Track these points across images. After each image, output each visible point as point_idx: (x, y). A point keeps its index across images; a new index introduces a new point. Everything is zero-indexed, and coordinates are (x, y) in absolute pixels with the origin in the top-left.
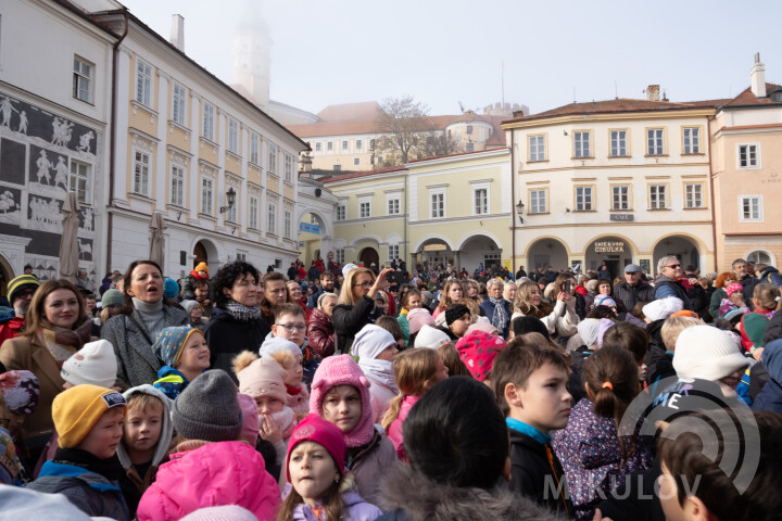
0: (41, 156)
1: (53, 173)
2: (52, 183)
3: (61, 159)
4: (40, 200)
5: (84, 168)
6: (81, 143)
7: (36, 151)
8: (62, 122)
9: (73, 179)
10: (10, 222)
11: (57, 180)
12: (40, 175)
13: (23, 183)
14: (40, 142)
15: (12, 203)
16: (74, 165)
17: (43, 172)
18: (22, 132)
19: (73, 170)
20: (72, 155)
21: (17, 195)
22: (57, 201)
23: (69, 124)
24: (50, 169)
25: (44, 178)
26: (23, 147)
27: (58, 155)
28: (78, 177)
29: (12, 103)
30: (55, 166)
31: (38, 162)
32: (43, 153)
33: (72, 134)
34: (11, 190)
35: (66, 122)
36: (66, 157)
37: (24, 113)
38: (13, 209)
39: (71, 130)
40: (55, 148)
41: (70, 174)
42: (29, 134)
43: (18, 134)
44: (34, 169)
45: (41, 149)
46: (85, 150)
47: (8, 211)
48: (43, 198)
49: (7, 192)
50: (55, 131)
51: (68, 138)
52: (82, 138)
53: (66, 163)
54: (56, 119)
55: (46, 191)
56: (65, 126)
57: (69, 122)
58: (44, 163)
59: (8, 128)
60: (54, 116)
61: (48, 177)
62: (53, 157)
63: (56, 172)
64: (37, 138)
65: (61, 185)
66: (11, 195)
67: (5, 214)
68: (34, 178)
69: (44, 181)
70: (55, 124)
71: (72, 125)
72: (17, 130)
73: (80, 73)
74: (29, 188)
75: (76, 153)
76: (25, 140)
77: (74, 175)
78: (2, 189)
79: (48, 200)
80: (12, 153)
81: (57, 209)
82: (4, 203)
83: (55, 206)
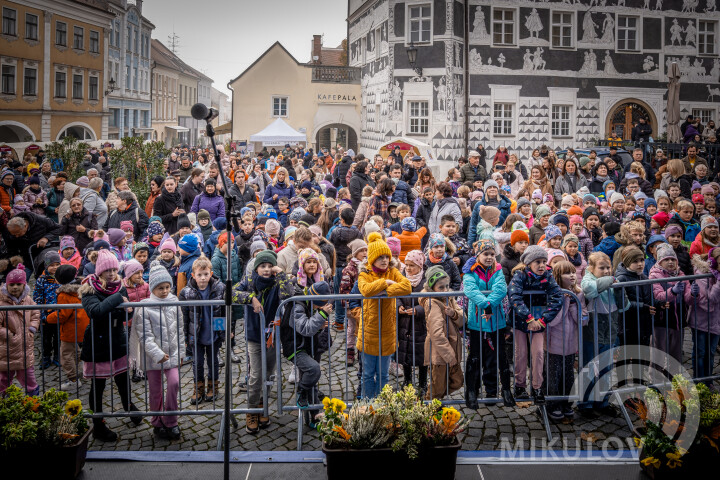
0: (673, 24)
1: (684, 35)
2: (684, 43)
3: (690, 22)
4: (674, 59)
5: (711, 25)
6: (708, 5)
9: (701, 37)
10: (651, 79)
11: (687, 40)
12: (673, 39)
13: (660, 48)
14: (672, 13)
15: (652, 64)
16: (702, 24)
17: (676, 35)
18: (659, 9)
19: (702, 28)
20: (699, 17)
21: (656, 58)
22: (688, 57)
24: (681, 33)
25: (677, 40)
26: (660, 20)
27: (687, 20)
28: (706, 33)
30: (685, 29)
31: (671, 29)
32: (675, 21)
34: (651, 54)
36: (694, 20)
38: (653, 69)
40: (684, 15)
41: (698, 32)
42: (663, 10)
43: (656, 12)
44: (668, 35)
45: (673, 18)
46: (712, 10)
47: (650, 70)
48: (676, 56)
49: (648, 57)
50: (685, 1)
51: (696, 4)
53: (694, 25)
55: (678, 50)
58: (676, 29)
59: (648, 9)
61: (680, 39)
63: (686, 33)
64: (671, 11)
65: (691, 43)
66: (652, 58)
67: (648, 73)
68: (668, 42)
69: (676, 43)
72: (655, 9)
74: (665, 50)
75: (703, 14)
76: (660, 15)
77: (701, 32)
78: (645, 55)
79: (681, 57)
80: (651, 26)
81: (688, 63)
82: (647, 65)
83: (686, 61)
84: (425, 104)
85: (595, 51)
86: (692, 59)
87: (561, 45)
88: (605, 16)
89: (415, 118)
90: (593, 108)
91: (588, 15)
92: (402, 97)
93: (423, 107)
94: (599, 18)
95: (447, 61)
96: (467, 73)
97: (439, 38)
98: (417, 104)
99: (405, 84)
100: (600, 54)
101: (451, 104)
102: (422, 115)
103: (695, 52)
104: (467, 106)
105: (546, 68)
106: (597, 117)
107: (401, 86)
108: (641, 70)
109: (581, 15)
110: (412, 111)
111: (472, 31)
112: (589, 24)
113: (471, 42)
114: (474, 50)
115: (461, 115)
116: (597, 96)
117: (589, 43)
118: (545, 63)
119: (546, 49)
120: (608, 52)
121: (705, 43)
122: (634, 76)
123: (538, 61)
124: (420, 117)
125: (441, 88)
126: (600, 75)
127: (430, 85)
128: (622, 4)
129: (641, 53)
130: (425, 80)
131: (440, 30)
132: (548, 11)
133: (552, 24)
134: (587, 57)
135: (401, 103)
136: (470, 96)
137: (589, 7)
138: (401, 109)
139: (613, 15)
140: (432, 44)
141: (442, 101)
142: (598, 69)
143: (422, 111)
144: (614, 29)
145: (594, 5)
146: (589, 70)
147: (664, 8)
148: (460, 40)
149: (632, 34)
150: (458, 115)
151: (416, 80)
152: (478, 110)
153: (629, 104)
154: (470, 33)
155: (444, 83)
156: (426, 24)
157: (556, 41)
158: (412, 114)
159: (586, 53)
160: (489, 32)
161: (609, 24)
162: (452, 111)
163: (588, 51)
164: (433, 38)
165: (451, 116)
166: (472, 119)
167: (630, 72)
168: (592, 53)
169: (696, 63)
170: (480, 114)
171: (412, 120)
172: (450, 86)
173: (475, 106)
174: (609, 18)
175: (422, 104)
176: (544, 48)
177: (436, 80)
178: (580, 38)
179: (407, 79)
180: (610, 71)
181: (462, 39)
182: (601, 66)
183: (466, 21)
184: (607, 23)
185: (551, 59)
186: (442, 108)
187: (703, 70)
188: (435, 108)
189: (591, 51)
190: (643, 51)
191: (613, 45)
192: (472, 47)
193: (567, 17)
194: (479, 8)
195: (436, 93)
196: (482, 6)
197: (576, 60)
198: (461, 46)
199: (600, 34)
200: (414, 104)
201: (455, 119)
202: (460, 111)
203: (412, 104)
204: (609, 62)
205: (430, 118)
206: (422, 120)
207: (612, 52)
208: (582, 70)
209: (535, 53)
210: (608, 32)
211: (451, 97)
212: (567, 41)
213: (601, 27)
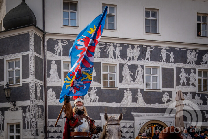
0: (181, 72)
1: (188, 79)
2: (188, 84)
3: (192, 71)
5: (206, 73)
6: (203, 60)
7: (179, 70)
8: (192, 52)
9: (200, 80)
10: (168, 107)
11: (191, 82)
12: (181, 82)
13: (173, 88)
14: (180, 65)
15: (168, 98)
16: (200, 72)
17: (183, 79)
18: (172, 62)
19: (200, 75)
20: (198, 67)
21: (170, 94)
22: (191, 93)
23: (195, 51)
24: (187, 78)
25: (184, 83)
26: (172, 69)
27: (190, 69)
28: (202, 78)
29: (166, 50)
30: (189, 75)
31: (180, 76)
32: (183, 70)
33: (198, 56)
34: (168, 92)
35: (194, 51)
36: (195, 69)
37: (172, 53)
38: (169, 101)
39: (197, 54)
40: (188, 66)
41: (197, 78)
42: (174, 63)
43: (170, 64)
44: (178, 79)
45: (181, 68)
47: (167, 102)
49: (166, 93)
50: (188, 57)
51: (196, 59)
52: (203, 57)
53: (195, 73)
54: (189, 51)
55: (185, 89)
56: (193, 53)
57: (196, 50)
58: (183, 75)
59: (165, 62)
60: (187, 49)
61: (186, 82)
62: (188, 71)
63: (190, 78)
64: (179, 63)
65: (193, 84)
66: (168, 94)
67: (166, 104)
68: (178, 84)
69: (184, 84)
70: (188, 54)
71: (197, 51)
72: (169, 62)
73: (201, 22)
74: (176, 89)
75: (200, 66)
76: (173, 66)
77: (200, 78)
78: (164, 92)
79: (186, 93)
80: (167, 74)
81: (191, 97)
82: (165, 98)
83: (190, 96)
84: (18, 126)
85: (131, 90)
86: (194, 95)
87: (109, 86)
88: (137, 67)
89: (12, 134)
90: (130, 127)
91: (126, 67)
92: (3, 121)
93: (17, 127)
94: (133, 68)
95: (31, 96)
96: (46, 105)
97: (25, 81)
98: (13, 125)
99: (6, 112)
100: (134, 92)
101: (34, 124)
102: (17, 132)
103: (195, 90)
104: (46, 126)
105: (99, 101)
106: (133, 132)
107: (3, 114)
108: (161, 102)
109: (121, 66)
110: (10, 130)
111: (49, 76)
112: (126, 72)
113: (48, 84)
114: (51, 90)
115: (42, 132)
116: (132, 119)
117: (127, 84)
118: (98, 97)
119: (99, 88)
120: (139, 91)
121: (202, 85)
122: (156, 106)
123: (94, 96)
124: (15, 134)
125: (28, 114)
126: (134, 105)
127: (20, 112)
128: (148, 59)
129: (161, 91)
130: (17, 109)
131: (26, 75)
132: (100, 63)
133: (102, 73)
134: (126, 93)
135: (3, 125)
136: (48, 120)
137: (126, 61)
138: (3, 129)
139: (142, 66)
140: (21, 85)
141: (28, 123)
142: (133, 101)
143: (17, 130)
144: (143, 76)
145: (130, 59)
146: (127, 102)
147: (175, 62)
148: (40, 82)
149: (155, 78)
150: (40, 131)
151: (12, 110)
152: (54, 129)
153: (154, 124)
154: (48, 79)
155: (29, 111)
156: (17, 72)
157: (105, 84)
158: (11, 133)
159: (125, 91)
160: (60, 78)
161: (140, 72)
162: (35, 129)
163: (126, 89)
164: (22, 81)
165: (34, 133)
166: (50, 135)
167: (154, 103)
168: (129, 91)
169: (196, 97)
170: (55, 132)
171: (11, 136)
172: (33, 112)
173: (52, 126)
174: (140, 68)
175: (17, 125)
176: (97, 88)
177: (24, 109)
178: (121, 81)
179: (6, 109)
180: (141, 103)
181: (42, 82)
182: (135, 100)
183: (45, 70)
184: (138, 71)
185: (102, 95)
186: (28, 128)
187: (201, 102)
188: (24, 128)
189: (128, 89)
190: (162, 90)
191: (143, 86)
192: (49, 87)
193: (112, 67)
194: (53, 62)
195: (24, 118)
196: (56, 61)
197: (119, 96)
198: (41, 86)
199: (134, 78)
200: (11, 126)
201: (37, 135)
202: (41, 129)
203: (10, 126)
204: (140, 96)
205: (21, 134)
206: (17, 136)
207: (142, 90)
208: (122, 102)
209: (92, 91)
210: (139, 77)
211: (34, 120)
212: (113, 84)
213: (135, 74)
